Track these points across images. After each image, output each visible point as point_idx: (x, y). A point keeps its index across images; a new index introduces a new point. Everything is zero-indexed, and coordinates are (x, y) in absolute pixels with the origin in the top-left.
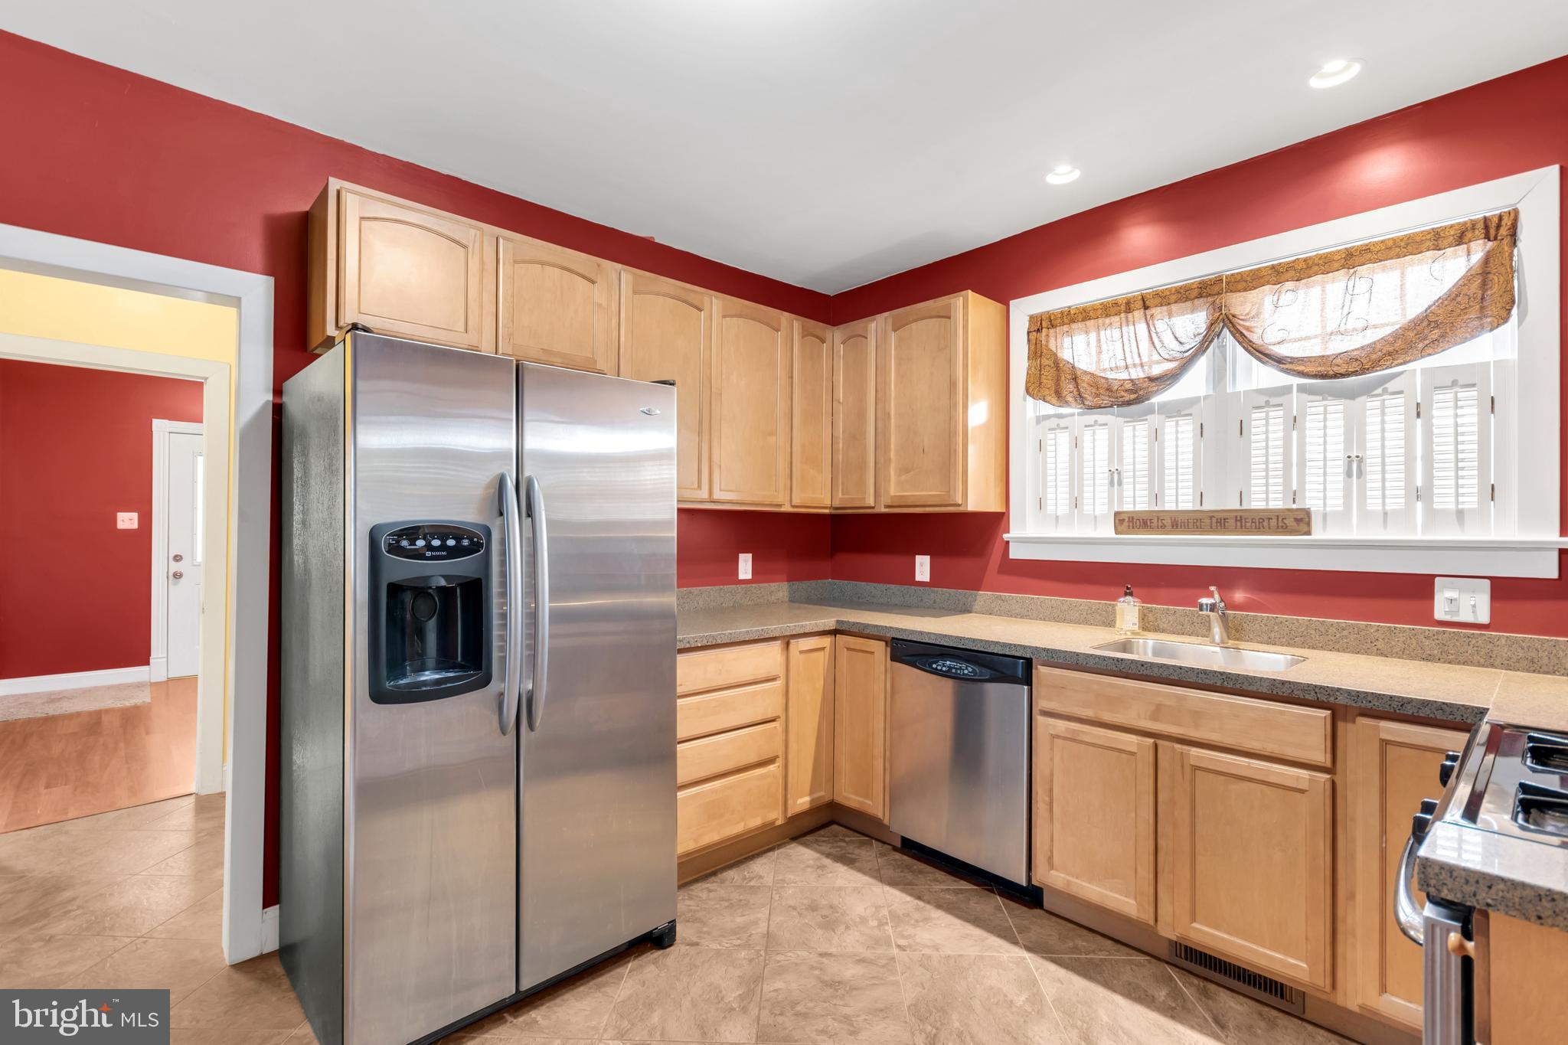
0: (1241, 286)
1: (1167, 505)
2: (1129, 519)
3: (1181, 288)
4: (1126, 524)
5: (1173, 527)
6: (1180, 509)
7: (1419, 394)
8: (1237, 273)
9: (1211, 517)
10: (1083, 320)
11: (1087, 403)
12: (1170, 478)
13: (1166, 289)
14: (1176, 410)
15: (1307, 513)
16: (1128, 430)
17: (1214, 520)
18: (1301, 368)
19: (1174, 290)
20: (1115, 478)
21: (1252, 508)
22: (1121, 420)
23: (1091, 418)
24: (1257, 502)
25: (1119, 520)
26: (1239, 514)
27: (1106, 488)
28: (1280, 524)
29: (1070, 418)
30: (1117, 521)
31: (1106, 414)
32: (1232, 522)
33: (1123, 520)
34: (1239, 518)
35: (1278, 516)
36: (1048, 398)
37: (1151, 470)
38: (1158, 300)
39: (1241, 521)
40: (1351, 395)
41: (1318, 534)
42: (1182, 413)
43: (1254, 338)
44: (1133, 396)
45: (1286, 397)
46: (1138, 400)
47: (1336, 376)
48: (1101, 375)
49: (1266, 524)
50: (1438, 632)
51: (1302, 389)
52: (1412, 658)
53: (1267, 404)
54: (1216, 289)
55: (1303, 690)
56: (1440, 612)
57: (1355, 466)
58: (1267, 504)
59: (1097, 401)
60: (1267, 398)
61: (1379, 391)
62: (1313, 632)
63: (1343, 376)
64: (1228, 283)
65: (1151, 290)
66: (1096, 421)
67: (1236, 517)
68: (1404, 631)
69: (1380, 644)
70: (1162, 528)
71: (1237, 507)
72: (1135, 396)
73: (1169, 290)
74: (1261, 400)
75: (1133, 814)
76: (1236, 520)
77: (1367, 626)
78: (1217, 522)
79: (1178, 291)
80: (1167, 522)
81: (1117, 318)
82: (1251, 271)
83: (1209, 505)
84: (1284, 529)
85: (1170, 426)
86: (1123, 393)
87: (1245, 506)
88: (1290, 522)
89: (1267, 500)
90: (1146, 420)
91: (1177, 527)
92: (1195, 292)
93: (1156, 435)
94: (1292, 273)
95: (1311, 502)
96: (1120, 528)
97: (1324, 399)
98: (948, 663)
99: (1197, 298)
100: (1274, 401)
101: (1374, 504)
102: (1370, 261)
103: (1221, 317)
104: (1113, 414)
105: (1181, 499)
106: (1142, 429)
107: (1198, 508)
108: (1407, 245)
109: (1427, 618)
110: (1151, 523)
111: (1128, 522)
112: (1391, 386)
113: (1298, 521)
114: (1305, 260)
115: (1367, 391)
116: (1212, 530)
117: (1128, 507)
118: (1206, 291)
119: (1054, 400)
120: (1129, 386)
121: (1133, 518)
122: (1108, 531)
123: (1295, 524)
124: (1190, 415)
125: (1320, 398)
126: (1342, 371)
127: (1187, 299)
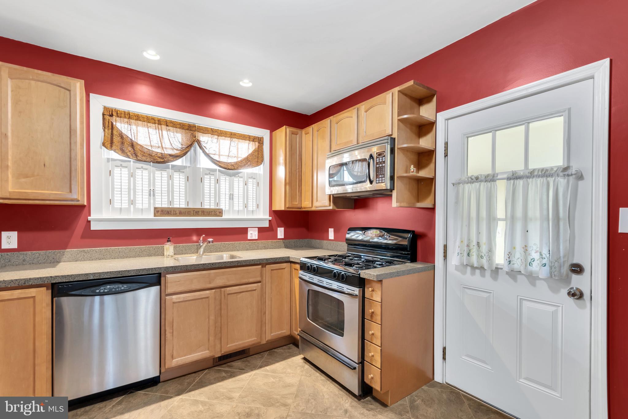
0: (202, 131)
1: (175, 205)
2: (161, 210)
3: (181, 123)
4: (160, 212)
5: (180, 214)
6: (180, 207)
7: (246, 179)
8: (201, 127)
9: (194, 211)
10: (136, 120)
11: (138, 158)
12: (176, 195)
13: (175, 121)
14: (179, 169)
15: (222, 210)
16: (158, 174)
17: (195, 212)
18: (220, 164)
19: (178, 123)
20: (152, 193)
21: (205, 208)
22: (154, 169)
23: (139, 165)
24: (206, 206)
25: (157, 211)
26: (202, 210)
27: (147, 197)
28: (215, 213)
29: (128, 163)
30: (156, 212)
31: (148, 165)
32: (200, 212)
33: (159, 211)
34: (203, 211)
35: (214, 211)
36: (117, 151)
37: (168, 191)
38: (172, 125)
39: (203, 212)
40: (230, 175)
41: (225, 216)
42: (181, 171)
43: (207, 151)
44: (162, 160)
45: (215, 172)
46: (164, 162)
47: (229, 169)
48: (145, 147)
49: (211, 213)
50: (249, 242)
51: (219, 171)
52: (244, 250)
53: (209, 174)
54: (194, 129)
55: (257, 261)
56: (249, 238)
57: (231, 197)
58: (210, 207)
59: (144, 158)
60: (209, 172)
61: (237, 176)
62: (222, 247)
63: (230, 169)
64: (198, 129)
65: (169, 119)
66: (142, 167)
67: (202, 211)
68: (242, 243)
69: (237, 248)
70: (175, 214)
71: (200, 207)
72: (163, 160)
73: (177, 122)
74: (208, 172)
75: (207, 320)
76: (202, 212)
77: (234, 243)
78: (196, 212)
79: (180, 124)
80: (178, 212)
81: (154, 125)
82: (205, 127)
83: (191, 206)
84: (216, 215)
85: (176, 175)
86: (157, 158)
87: (203, 207)
88: (218, 213)
89: (210, 205)
90: (166, 171)
91: (181, 214)
92: (187, 127)
93: (170, 177)
94: (216, 133)
95: (222, 206)
96: (157, 214)
97: (224, 175)
98: (108, 287)
99: (187, 129)
100: (211, 173)
101: (236, 208)
102: (236, 138)
103: (196, 140)
104: (151, 166)
105: (180, 203)
106: (165, 174)
107: (187, 207)
108: (244, 137)
109: (246, 239)
110: (171, 212)
111: (159, 212)
112: (240, 175)
113: (220, 212)
114: (220, 131)
115: (234, 175)
116: (194, 215)
117: (158, 205)
118: (190, 128)
119: (120, 152)
120: (160, 155)
121: (163, 210)
122: (151, 216)
123: (219, 213)
124: (184, 172)
125: (223, 175)
126: (230, 168)
127: (183, 129)
